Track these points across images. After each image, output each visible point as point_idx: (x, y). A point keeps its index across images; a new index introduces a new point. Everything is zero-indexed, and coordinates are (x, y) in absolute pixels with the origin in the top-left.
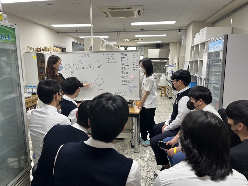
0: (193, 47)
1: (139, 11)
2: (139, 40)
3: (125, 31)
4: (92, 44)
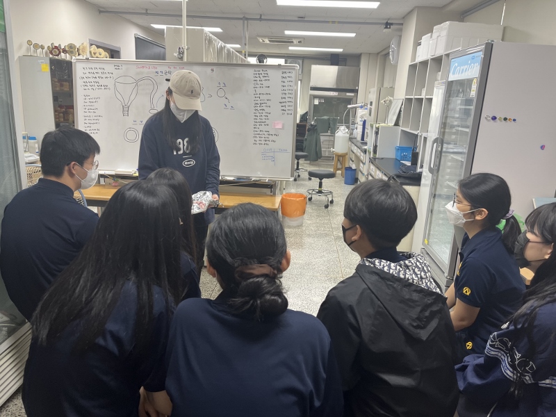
0: (413, 67)
2: (292, 42)
4: (184, 45)
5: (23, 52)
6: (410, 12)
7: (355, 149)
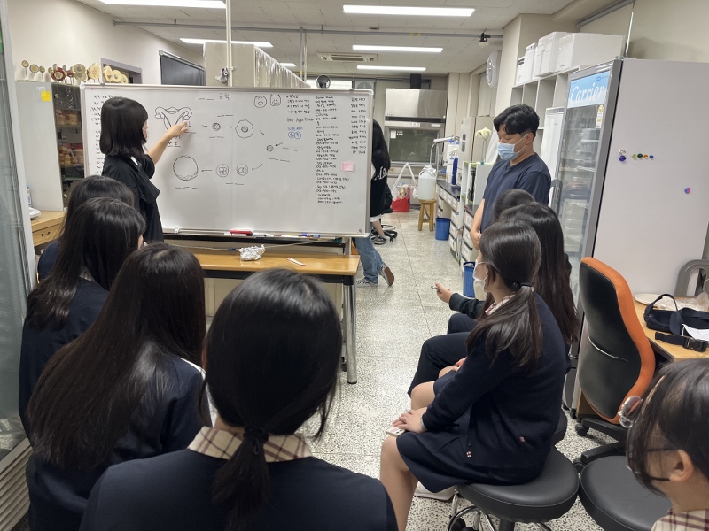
0: (517, 90)
2: (362, 60)
3: (322, 31)
4: (229, 66)
6: (512, 21)
7: (445, 195)
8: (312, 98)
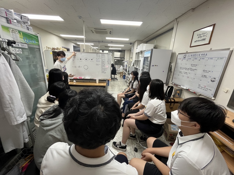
0: (136, 53)
1: (111, 31)
2: (110, 47)
3: (102, 42)
4: (85, 48)
5: (45, 49)
6: (136, 41)
7: (124, 71)
8: (101, 54)
